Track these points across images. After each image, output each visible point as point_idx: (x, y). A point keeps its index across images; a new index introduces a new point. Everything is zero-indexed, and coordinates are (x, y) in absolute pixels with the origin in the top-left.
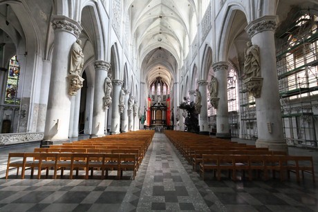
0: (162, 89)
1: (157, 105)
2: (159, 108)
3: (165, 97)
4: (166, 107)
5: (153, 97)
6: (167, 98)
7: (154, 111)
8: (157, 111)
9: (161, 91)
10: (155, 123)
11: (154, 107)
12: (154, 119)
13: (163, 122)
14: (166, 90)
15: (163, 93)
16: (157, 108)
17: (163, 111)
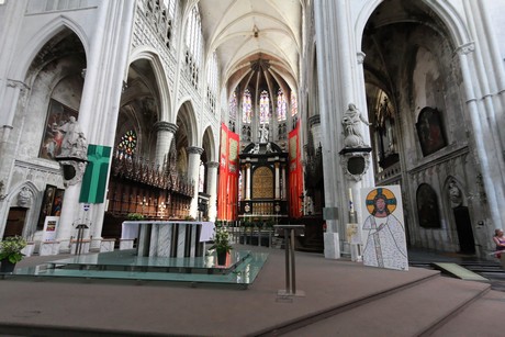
0: (273, 106)
1: (256, 151)
2: (262, 160)
3: (282, 127)
4: (286, 155)
5: (247, 130)
6: (289, 129)
7: (249, 171)
8: (256, 172)
9: (271, 112)
10: (251, 212)
11: (248, 159)
12: (248, 198)
13: (277, 209)
14: (284, 107)
15: (276, 116)
16: (256, 160)
17: (277, 170)
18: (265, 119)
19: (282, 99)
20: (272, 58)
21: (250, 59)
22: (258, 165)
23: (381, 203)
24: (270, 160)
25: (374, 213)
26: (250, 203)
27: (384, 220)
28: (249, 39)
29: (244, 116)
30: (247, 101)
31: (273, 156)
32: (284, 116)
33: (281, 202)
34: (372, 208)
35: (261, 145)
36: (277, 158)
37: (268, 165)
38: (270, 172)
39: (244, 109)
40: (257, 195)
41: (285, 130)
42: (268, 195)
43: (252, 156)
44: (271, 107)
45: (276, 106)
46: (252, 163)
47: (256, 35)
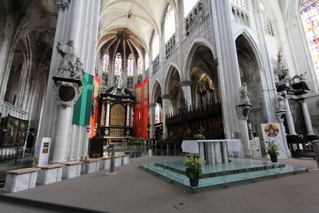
1: (114, 93)
4: (135, 98)
5: (106, 77)
6: (135, 82)
7: (108, 106)
8: (114, 107)
9: (123, 68)
10: (109, 135)
11: (109, 98)
12: (107, 125)
13: (128, 133)
14: (132, 67)
15: (126, 72)
16: (114, 99)
17: (128, 108)
18: (118, 72)
19: (131, 62)
20: (133, 34)
21: (118, 29)
22: (115, 103)
23: (272, 131)
24: (123, 100)
25: (269, 135)
26: (109, 128)
27: (274, 138)
28: (123, 17)
29: (104, 67)
30: (106, 57)
31: (126, 98)
32: (132, 73)
33: (130, 129)
34: (268, 133)
35: (118, 89)
36: (129, 100)
37: (122, 103)
38: (123, 108)
39: (104, 62)
40: (114, 123)
41: (132, 82)
42: (122, 124)
43: (112, 96)
44: (123, 65)
45: (127, 65)
46: (112, 101)
47: (129, 16)
